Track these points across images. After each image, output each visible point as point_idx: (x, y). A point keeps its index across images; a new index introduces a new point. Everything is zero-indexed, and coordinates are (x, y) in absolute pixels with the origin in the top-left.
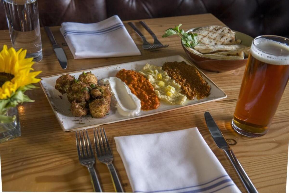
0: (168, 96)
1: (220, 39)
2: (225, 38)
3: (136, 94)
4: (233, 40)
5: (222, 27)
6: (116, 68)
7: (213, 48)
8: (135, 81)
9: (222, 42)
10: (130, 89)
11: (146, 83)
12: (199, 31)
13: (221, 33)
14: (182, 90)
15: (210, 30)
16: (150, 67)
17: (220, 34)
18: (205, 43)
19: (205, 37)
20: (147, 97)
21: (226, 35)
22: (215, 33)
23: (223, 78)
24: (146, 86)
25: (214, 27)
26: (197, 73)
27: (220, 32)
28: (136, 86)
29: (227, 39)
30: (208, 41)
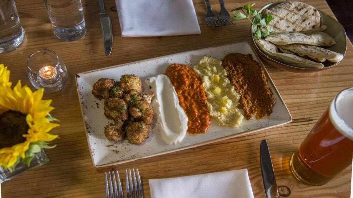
0: (222, 113)
1: (301, 23)
2: (307, 22)
3: (185, 106)
4: (317, 25)
5: (306, 5)
6: (167, 60)
7: (289, 41)
8: (186, 85)
9: (302, 28)
10: (178, 99)
11: (198, 89)
12: (276, 9)
13: (304, 15)
14: (241, 104)
15: (290, 9)
16: (207, 60)
17: (302, 16)
18: (281, 28)
19: (282, 19)
20: (197, 114)
21: (310, 17)
22: (296, 14)
23: (295, 80)
24: (198, 95)
25: (297, 3)
26: (263, 76)
27: (302, 12)
28: (186, 94)
29: (309, 24)
30: (285, 25)
